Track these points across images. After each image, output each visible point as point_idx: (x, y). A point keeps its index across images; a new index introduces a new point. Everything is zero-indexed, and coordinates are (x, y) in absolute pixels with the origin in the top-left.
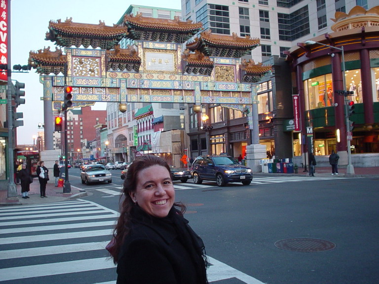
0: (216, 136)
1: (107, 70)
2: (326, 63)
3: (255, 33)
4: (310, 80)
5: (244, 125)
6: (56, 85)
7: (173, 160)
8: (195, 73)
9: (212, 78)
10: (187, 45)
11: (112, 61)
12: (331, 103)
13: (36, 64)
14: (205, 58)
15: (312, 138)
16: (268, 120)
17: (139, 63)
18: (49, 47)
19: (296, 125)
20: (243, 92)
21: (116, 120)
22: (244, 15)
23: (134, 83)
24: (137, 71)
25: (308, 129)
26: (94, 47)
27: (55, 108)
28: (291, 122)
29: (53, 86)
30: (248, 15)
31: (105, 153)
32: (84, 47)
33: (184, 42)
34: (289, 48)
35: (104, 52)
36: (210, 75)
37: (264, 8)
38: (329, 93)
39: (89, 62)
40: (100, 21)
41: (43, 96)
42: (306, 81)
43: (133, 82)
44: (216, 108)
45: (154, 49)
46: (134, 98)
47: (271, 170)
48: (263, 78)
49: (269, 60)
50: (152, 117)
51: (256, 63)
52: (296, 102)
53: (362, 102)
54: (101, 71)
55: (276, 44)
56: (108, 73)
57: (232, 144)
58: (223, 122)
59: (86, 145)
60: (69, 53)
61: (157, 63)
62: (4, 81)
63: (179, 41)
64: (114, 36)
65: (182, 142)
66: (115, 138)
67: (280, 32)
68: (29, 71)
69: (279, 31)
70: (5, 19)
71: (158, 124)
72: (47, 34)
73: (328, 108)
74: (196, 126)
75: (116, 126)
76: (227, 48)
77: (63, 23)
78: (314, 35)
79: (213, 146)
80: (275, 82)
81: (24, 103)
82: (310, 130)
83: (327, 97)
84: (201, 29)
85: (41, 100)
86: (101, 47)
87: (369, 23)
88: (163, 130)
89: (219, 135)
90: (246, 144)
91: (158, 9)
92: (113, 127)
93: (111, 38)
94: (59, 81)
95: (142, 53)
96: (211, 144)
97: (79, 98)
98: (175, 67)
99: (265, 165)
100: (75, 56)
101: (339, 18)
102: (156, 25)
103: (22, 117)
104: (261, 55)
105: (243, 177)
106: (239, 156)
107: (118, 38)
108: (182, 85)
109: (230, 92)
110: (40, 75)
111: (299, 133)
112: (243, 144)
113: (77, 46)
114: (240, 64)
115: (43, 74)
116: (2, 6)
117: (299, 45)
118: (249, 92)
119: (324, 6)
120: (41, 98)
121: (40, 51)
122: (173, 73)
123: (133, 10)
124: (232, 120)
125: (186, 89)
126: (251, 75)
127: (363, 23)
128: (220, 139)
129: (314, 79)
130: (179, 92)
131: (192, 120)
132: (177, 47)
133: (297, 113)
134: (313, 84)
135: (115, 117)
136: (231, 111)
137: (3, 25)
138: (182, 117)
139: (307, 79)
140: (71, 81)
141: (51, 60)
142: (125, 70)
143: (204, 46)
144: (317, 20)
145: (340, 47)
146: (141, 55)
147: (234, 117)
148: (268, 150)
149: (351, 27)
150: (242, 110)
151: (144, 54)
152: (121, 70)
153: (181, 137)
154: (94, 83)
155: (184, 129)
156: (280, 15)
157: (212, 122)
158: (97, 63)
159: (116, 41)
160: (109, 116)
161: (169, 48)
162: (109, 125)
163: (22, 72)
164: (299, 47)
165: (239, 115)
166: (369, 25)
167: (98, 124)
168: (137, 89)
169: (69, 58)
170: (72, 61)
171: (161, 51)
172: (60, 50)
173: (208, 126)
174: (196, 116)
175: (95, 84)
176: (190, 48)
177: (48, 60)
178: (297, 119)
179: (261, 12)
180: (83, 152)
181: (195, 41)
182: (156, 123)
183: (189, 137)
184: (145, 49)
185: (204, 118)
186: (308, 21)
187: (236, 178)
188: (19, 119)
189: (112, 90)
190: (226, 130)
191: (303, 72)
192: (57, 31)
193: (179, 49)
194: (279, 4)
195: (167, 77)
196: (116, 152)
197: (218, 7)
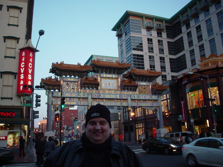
0: (139, 124)
1: (81, 88)
2: (198, 84)
3: (158, 69)
4: (190, 93)
5: (154, 118)
6: (54, 96)
7: (115, 137)
8: (128, 90)
9: (137, 93)
10: (123, 75)
11: (84, 84)
13: (44, 85)
14: (133, 82)
16: (167, 115)
17: (98, 85)
18: (51, 76)
19: (183, 117)
20: (154, 100)
21: (83, 115)
22: (152, 60)
23: (95, 96)
24: (97, 89)
25: (191, 120)
26: (75, 76)
27: (53, 109)
28: (181, 116)
29: (52, 97)
30: (154, 59)
31: (77, 133)
32: (70, 76)
34: (177, 76)
35: (80, 79)
36: (136, 91)
37: (162, 56)
38: (201, 100)
39: (72, 84)
40: (78, 63)
41: (47, 102)
42: (188, 94)
44: (138, 109)
45: (106, 78)
46: (95, 103)
48: (164, 92)
49: (167, 83)
51: (160, 84)
52: (183, 105)
54: (78, 89)
55: (169, 74)
56: (82, 90)
57: (148, 128)
58: (142, 116)
59: (66, 128)
60: (62, 79)
61: (108, 85)
62: (29, 94)
63: (119, 74)
65: (119, 127)
66: (82, 125)
69: (171, 67)
70: (31, 62)
72: (50, 69)
74: (127, 119)
75: (83, 118)
76: (144, 77)
77: (59, 64)
78: (189, 69)
79: (137, 129)
80: (170, 94)
81: (40, 106)
82: (192, 121)
83: (200, 102)
84: (131, 67)
86: (78, 77)
87: (220, 62)
89: (140, 123)
91: (106, 57)
92: (81, 119)
93: (84, 72)
94: (56, 94)
95: (100, 80)
96: (136, 128)
98: (117, 87)
100: (65, 81)
101: (203, 60)
102: (107, 65)
103: (38, 114)
104: (161, 80)
107: (87, 72)
108: (121, 96)
109: (147, 100)
110: (46, 91)
111: (185, 122)
112: (154, 129)
113: (66, 76)
114: (152, 85)
115: (48, 91)
116: (30, 56)
117: (183, 74)
118: (157, 100)
119: (194, 54)
120: (46, 103)
121: (46, 78)
122: (116, 90)
123: (93, 57)
124: (147, 115)
125: (123, 98)
126: (158, 91)
127: (217, 62)
128: (141, 125)
129: (192, 92)
130: (119, 100)
131: (125, 115)
133: (183, 111)
134: (192, 95)
135: (83, 114)
136: (146, 110)
137: (30, 65)
138: (119, 114)
139: (188, 93)
141: (52, 83)
142: (91, 89)
143: (132, 76)
144: (190, 61)
145: (206, 75)
147: (148, 113)
149: (210, 65)
150: (153, 110)
151: (101, 80)
152: (88, 88)
153: (119, 124)
154: (74, 95)
155: (121, 120)
156: (170, 59)
157: (136, 116)
158: (76, 85)
159: (86, 73)
160: (79, 113)
161: (114, 77)
162: (79, 118)
163: (40, 89)
164: (183, 76)
165: (151, 112)
166: (220, 64)
167: (73, 117)
168: (97, 98)
169: (62, 82)
170: (63, 84)
171: (110, 78)
172: (57, 78)
173: (134, 119)
174: (127, 113)
175: (75, 96)
177: (51, 83)
178: (184, 115)
179: (161, 58)
180: (64, 132)
181: (127, 73)
183: (123, 125)
184: (101, 77)
186: (186, 62)
188: (37, 115)
189: (84, 99)
190: (144, 121)
191: (186, 89)
192: (56, 68)
193: (119, 77)
194: (170, 54)
195: (113, 92)
196: (82, 133)
197: (138, 55)
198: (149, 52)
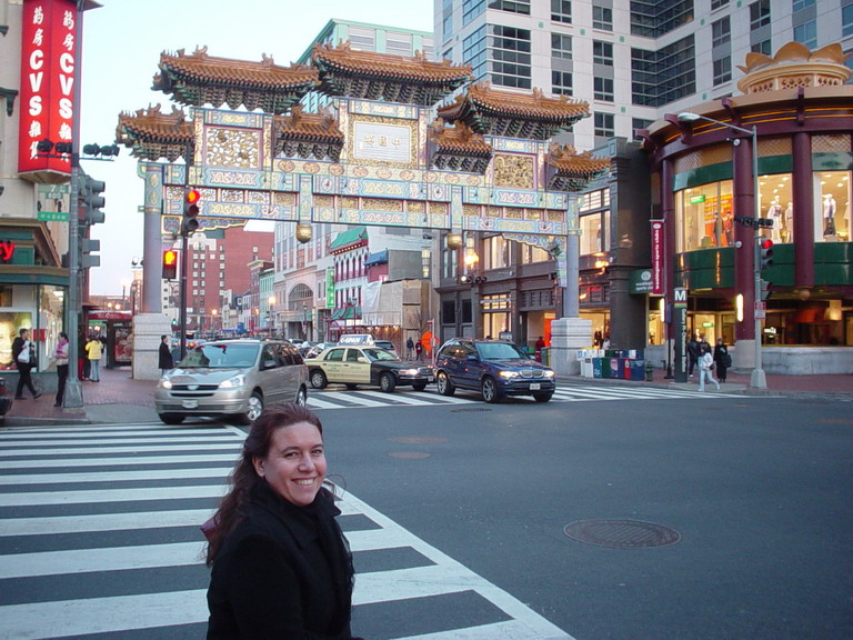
0: (494, 297)
1: (274, 155)
2: (721, 157)
3: (583, 90)
4: (688, 191)
5: (550, 277)
6: (169, 182)
8: (454, 168)
9: (488, 178)
10: (439, 110)
11: (286, 137)
12: (728, 239)
13: (132, 138)
14: (476, 137)
15: (684, 311)
16: (600, 270)
17: (339, 143)
18: (159, 106)
19: (654, 281)
20: (549, 210)
21: (291, 253)
22: (562, 51)
23: (328, 185)
24: (336, 159)
25: (677, 293)
26: (250, 107)
27: (167, 230)
28: (646, 275)
29: (163, 184)
30: (570, 49)
31: (268, 320)
32: (231, 106)
33: (433, 104)
34: (652, 122)
35: (269, 120)
36: (483, 173)
37: (603, 37)
38: (725, 219)
39: (238, 138)
40: (264, 55)
42: (680, 193)
43: (326, 182)
44: (495, 239)
45: (370, 117)
46: (327, 213)
47: (598, 373)
48: (593, 183)
49: (607, 146)
50: (366, 251)
51: (579, 152)
52: (657, 235)
53: (792, 241)
54: (263, 158)
55: (626, 114)
56: (276, 161)
57: (525, 314)
58: (508, 269)
59: (230, 301)
60: (200, 118)
61: (376, 144)
62: (65, 174)
63: (423, 102)
64: (290, 88)
65: (424, 305)
66: (288, 291)
67: (635, 87)
68: (114, 157)
69: (633, 85)
70: (70, 49)
71: (377, 267)
72: (156, 77)
73: (723, 251)
74: (454, 275)
75: (291, 266)
76: (520, 119)
77: (189, 57)
78: (704, 97)
79: (487, 316)
80: (616, 191)
83: (720, 228)
84: (469, 78)
85: (140, 211)
86: (264, 109)
87: (816, 78)
88: (386, 279)
89: (499, 294)
90: (552, 316)
91: (387, 30)
92: (285, 268)
93: (286, 92)
94: (176, 176)
95: (347, 123)
96: (482, 313)
97: (217, 210)
98: (413, 155)
99: (588, 361)
100: (211, 125)
101: (754, 65)
102: (377, 68)
103: (98, 249)
104: (593, 133)
105: (535, 387)
106: (537, 339)
107: (299, 92)
108: (425, 191)
109: (523, 208)
110: (139, 161)
111: (660, 298)
112: (547, 316)
113: (216, 104)
114: (547, 152)
115: (146, 160)
116: (65, 23)
117: (668, 117)
118: (563, 211)
119: (728, 38)
121: (140, 113)
122: (408, 167)
123: (335, 30)
124: (527, 265)
125: (434, 199)
126: (568, 176)
127: (803, 78)
128: (501, 302)
129: (696, 189)
130: (418, 206)
131: (446, 261)
132: (419, 114)
133: (658, 257)
134: (695, 199)
135: (291, 248)
136: (525, 249)
137: (67, 61)
138: (426, 254)
139: (683, 190)
140: (201, 176)
141: (162, 132)
142: (311, 157)
143: (473, 113)
144: (711, 65)
145: (750, 127)
146: (344, 127)
147: (531, 259)
148: (598, 329)
149: (777, 85)
150: (546, 247)
151: (351, 126)
152: (302, 156)
153: (422, 294)
154: (246, 180)
155: (429, 278)
156: (635, 53)
157: (487, 267)
158: (255, 141)
159: (295, 98)
160: (279, 244)
161: (402, 115)
162: (279, 263)
163: (101, 159)
164: (668, 124)
165: (540, 256)
166: (816, 84)
167: (257, 260)
168: (333, 196)
169: (199, 128)
170: (204, 135)
171: (386, 120)
172: (182, 111)
173: (476, 276)
174: (454, 253)
175: (248, 182)
176: (446, 116)
178: (658, 270)
179: (597, 45)
180: (223, 316)
181: (455, 102)
182: (374, 264)
183: (438, 296)
184: (352, 115)
185: (470, 259)
186: (694, 67)
187: (522, 387)
188: (92, 254)
189: (284, 196)
190: (514, 286)
191: (675, 173)
192: (176, 73)
193: (421, 117)
194: (635, 30)
195: (396, 174)
196: (288, 320)
197: (509, 32)
198: (554, 18)
